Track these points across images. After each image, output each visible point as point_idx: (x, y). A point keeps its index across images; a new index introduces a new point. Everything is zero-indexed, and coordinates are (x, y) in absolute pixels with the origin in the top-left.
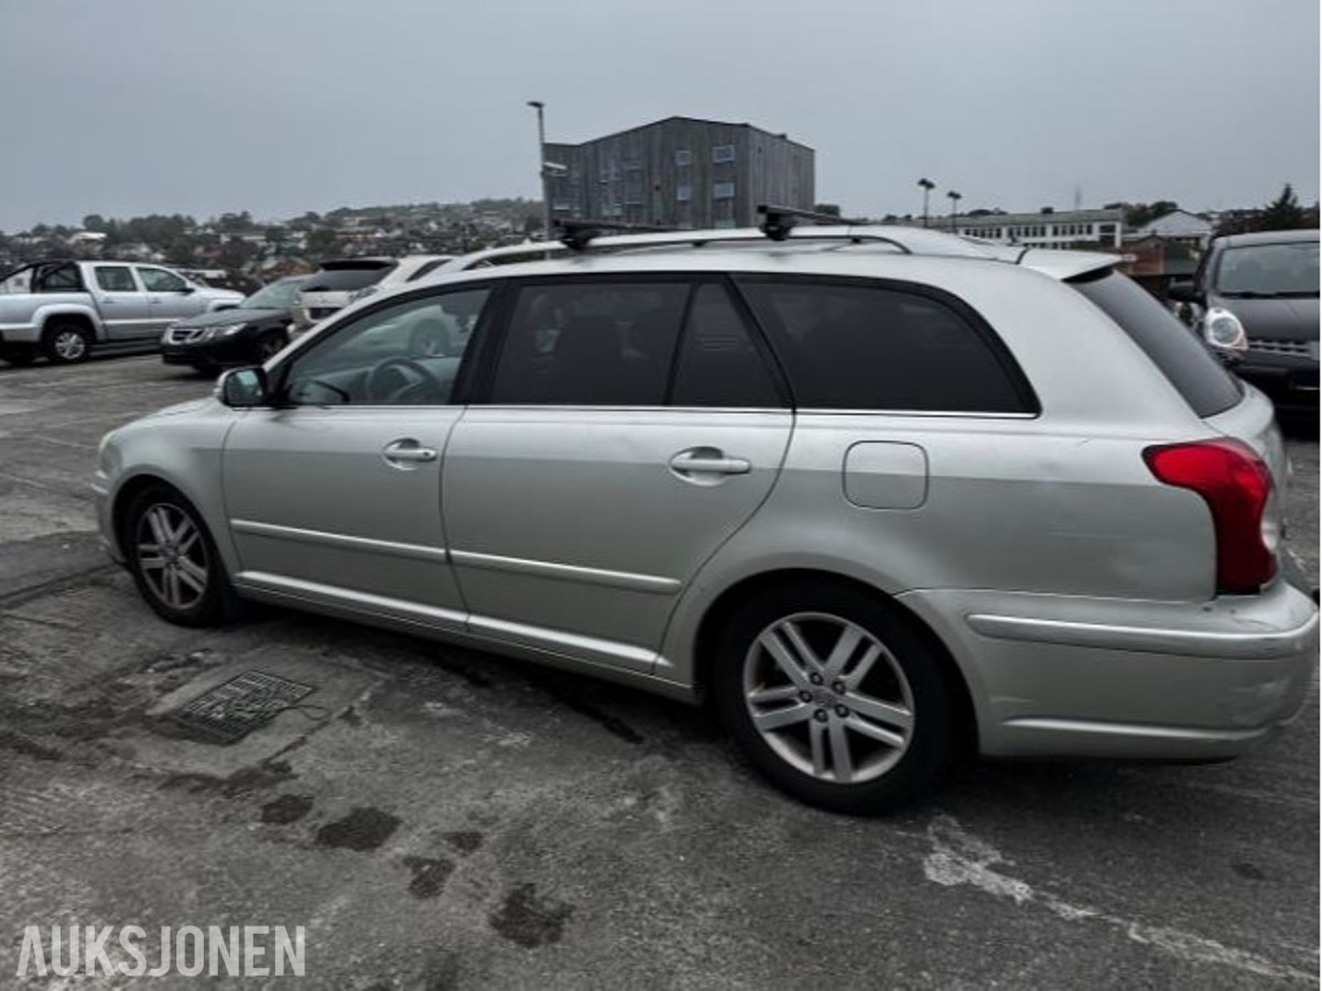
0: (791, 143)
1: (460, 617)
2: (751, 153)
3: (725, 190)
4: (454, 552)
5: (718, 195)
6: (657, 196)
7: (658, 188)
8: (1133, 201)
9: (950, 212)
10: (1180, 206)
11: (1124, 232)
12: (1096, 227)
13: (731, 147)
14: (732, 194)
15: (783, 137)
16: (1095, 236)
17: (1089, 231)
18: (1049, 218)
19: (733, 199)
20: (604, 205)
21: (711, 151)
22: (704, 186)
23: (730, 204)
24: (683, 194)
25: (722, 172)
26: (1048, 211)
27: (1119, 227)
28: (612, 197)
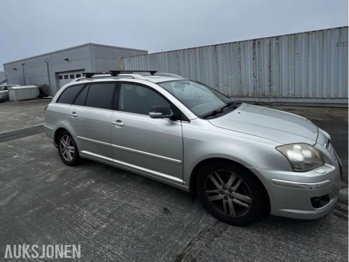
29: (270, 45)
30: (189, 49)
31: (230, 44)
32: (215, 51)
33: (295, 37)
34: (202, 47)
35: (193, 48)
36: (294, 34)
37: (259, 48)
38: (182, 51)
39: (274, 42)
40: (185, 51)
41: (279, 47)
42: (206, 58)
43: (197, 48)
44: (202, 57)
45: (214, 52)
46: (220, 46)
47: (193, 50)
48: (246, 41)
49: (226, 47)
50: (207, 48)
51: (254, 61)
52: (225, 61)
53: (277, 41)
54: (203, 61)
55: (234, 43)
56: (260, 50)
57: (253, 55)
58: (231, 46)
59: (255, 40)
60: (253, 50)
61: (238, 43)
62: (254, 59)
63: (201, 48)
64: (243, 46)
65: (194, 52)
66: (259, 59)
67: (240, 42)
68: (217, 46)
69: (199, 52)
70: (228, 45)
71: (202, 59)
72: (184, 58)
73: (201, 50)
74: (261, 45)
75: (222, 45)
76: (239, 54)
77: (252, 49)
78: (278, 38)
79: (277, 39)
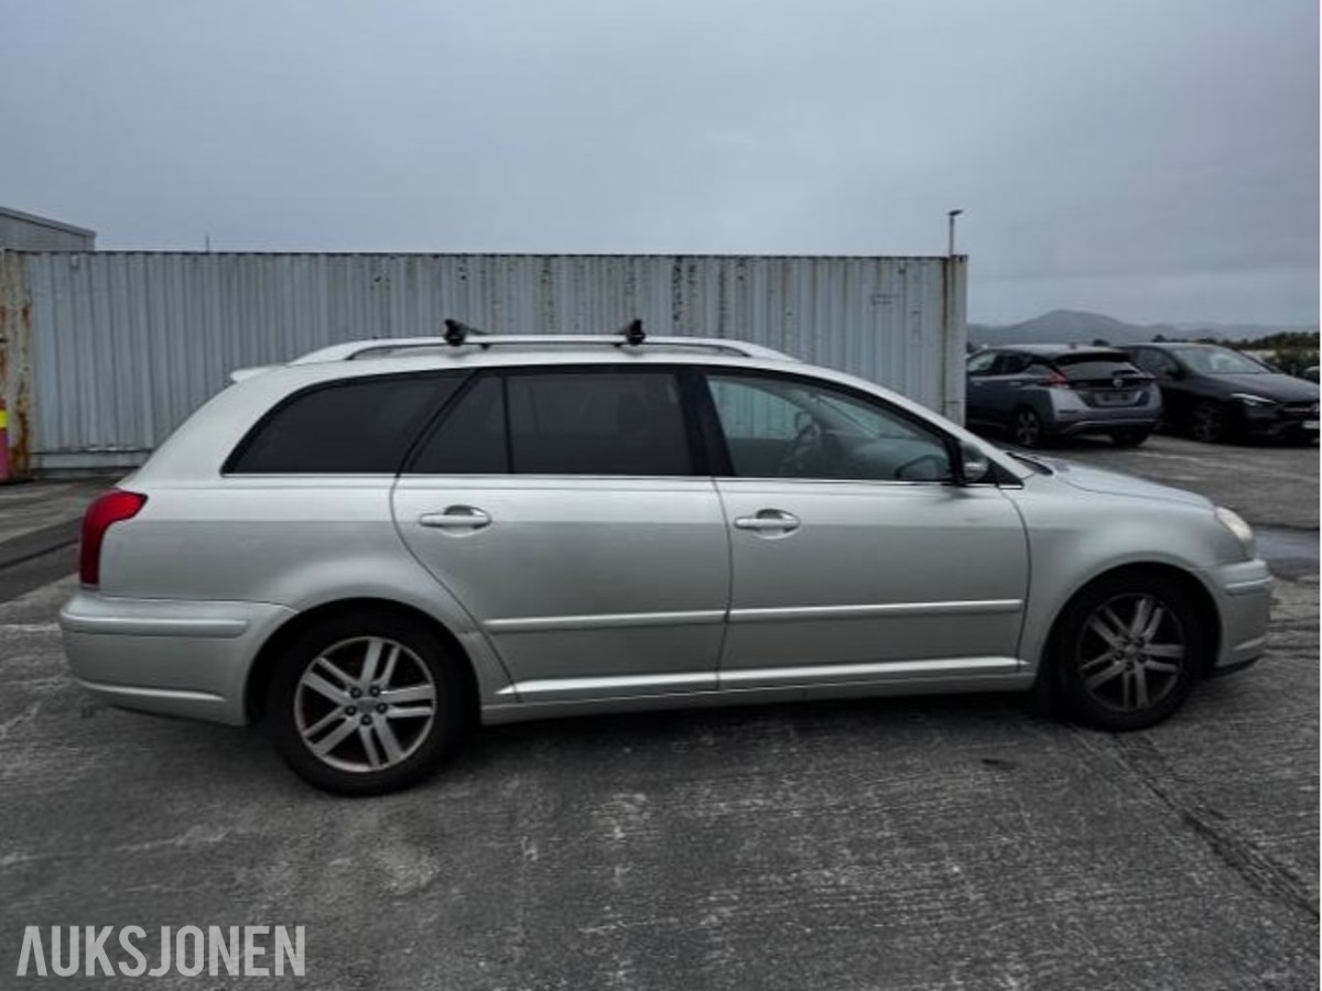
29: (722, 277)
30: (436, 256)
31: (600, 261)
32: (547, 278)
33: (784, 264)
34: (493, 256)
35: (457, 256)
36: (783, 257)
37: (691, 283)
38: (402, 261)
39: (732, 272)
40: (419, 261)
41: (744, 288)
42: (510, 298)
43: (472, 256)
44: (493, 295)
45: (544, 281)
46: (564, 262)
47: (454, 261)
48: (652, 256)
49: (587, 267)
50: (516, 263)
51: (677, 323)
52: (581, 318)
53: (741, 272)
54: (498, 306)
55: (614, 259)
56: (695, 291)
57: (674, 305)
58: (604, 270)
59: (679, 258)
60: (674, 289)
61: (627, 260)
62: (676, 318)
63: (488, 259)
64: (644, 272)
65: (461, 269)
66: (690, 320)
67: (633, 257)
68: (554, 261)
69: (483, 272)
70: (592, 263)
71: (494, 302)
72: (412, 286)
73: (488, 266)
74: (697, 277)
75: (572, 260)
76: (629, 298)
77: (670, 285)
78: (742, 260)
79: (742, 265)
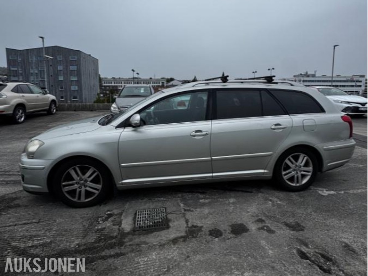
0: (92, 57)
1: (211, 175)
2: (82, 58)
3: (74, 68)
4: (213, 158)
5: (71, 69)
6: (51, 68)
7: (51, 66)
8: (166, 77)
9: (132, 77)
10: (175, 78)
11: (166, 84)
12: (161, 82)
13: (76, 56)
14: (76, 69)
15: (90, 55)
16: (161, 84)
17: (160, 83)
18: (151, 80)
19: (77, 70)
20: (31, 69)
21: (69, 56)
22: (67, 66)
23: (76, 72)
24: (60, 68)
25: (73, 63)
26: (151, 78)
27: (165, 82)
28: (34, 67)
